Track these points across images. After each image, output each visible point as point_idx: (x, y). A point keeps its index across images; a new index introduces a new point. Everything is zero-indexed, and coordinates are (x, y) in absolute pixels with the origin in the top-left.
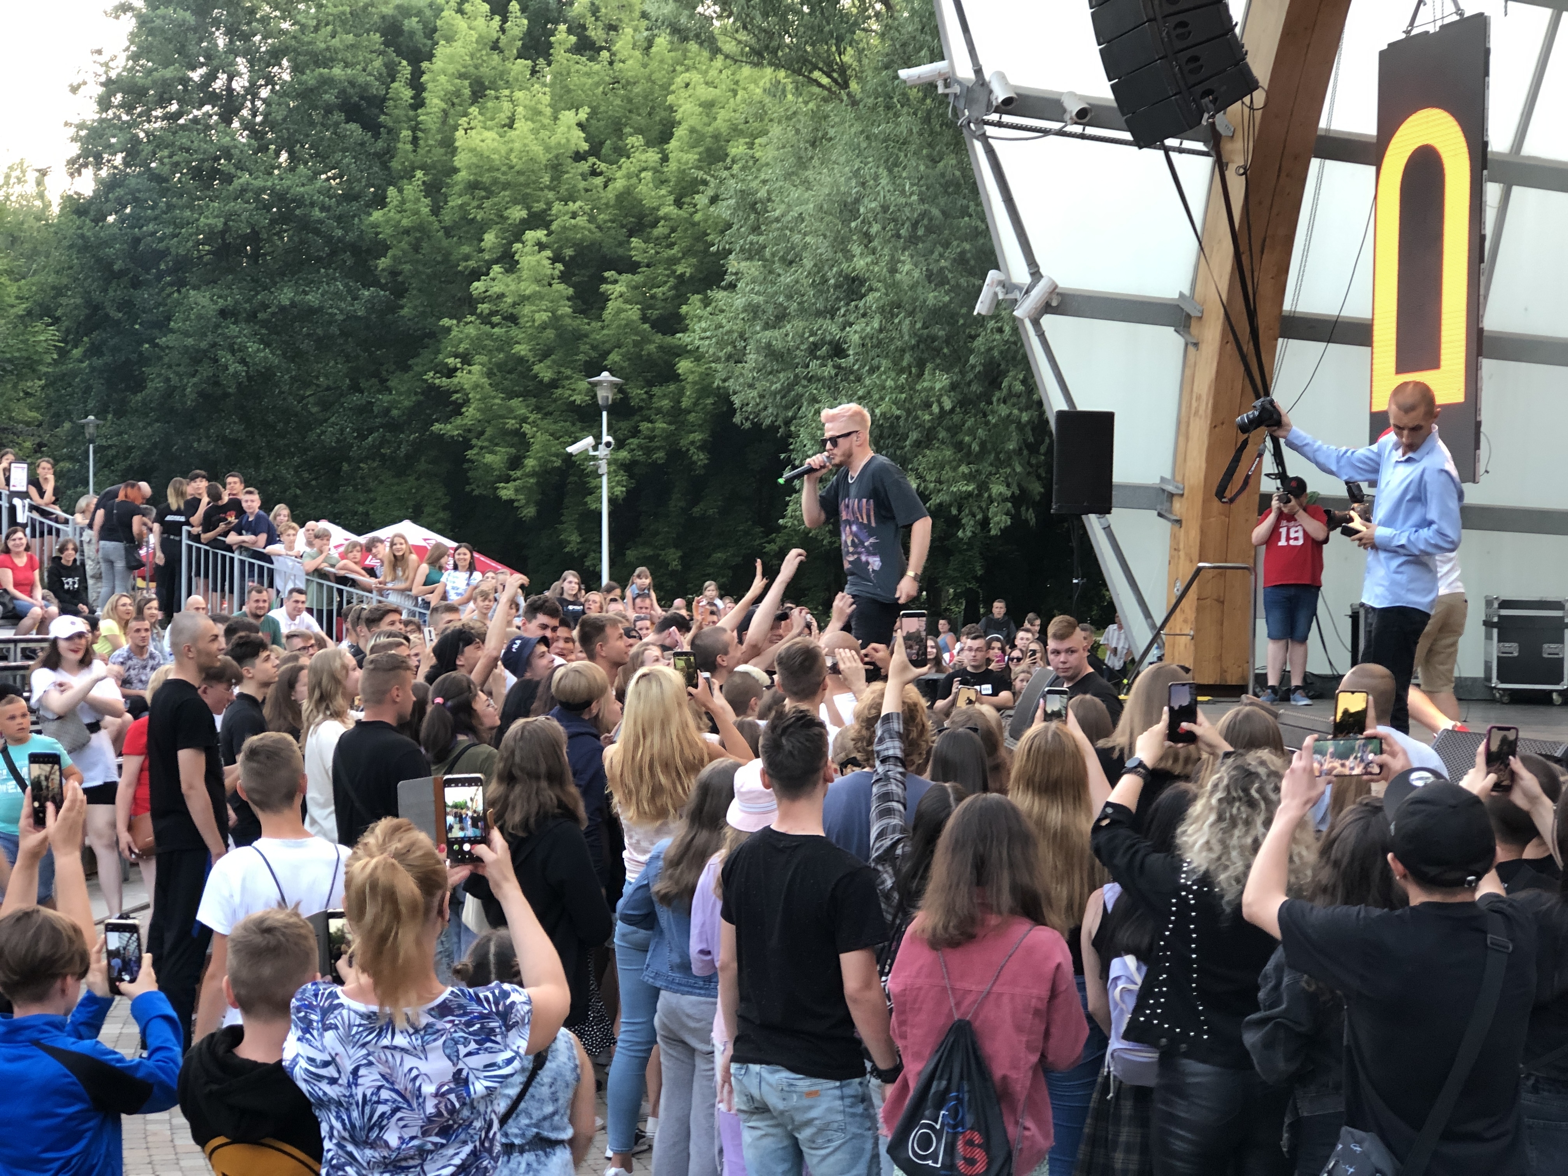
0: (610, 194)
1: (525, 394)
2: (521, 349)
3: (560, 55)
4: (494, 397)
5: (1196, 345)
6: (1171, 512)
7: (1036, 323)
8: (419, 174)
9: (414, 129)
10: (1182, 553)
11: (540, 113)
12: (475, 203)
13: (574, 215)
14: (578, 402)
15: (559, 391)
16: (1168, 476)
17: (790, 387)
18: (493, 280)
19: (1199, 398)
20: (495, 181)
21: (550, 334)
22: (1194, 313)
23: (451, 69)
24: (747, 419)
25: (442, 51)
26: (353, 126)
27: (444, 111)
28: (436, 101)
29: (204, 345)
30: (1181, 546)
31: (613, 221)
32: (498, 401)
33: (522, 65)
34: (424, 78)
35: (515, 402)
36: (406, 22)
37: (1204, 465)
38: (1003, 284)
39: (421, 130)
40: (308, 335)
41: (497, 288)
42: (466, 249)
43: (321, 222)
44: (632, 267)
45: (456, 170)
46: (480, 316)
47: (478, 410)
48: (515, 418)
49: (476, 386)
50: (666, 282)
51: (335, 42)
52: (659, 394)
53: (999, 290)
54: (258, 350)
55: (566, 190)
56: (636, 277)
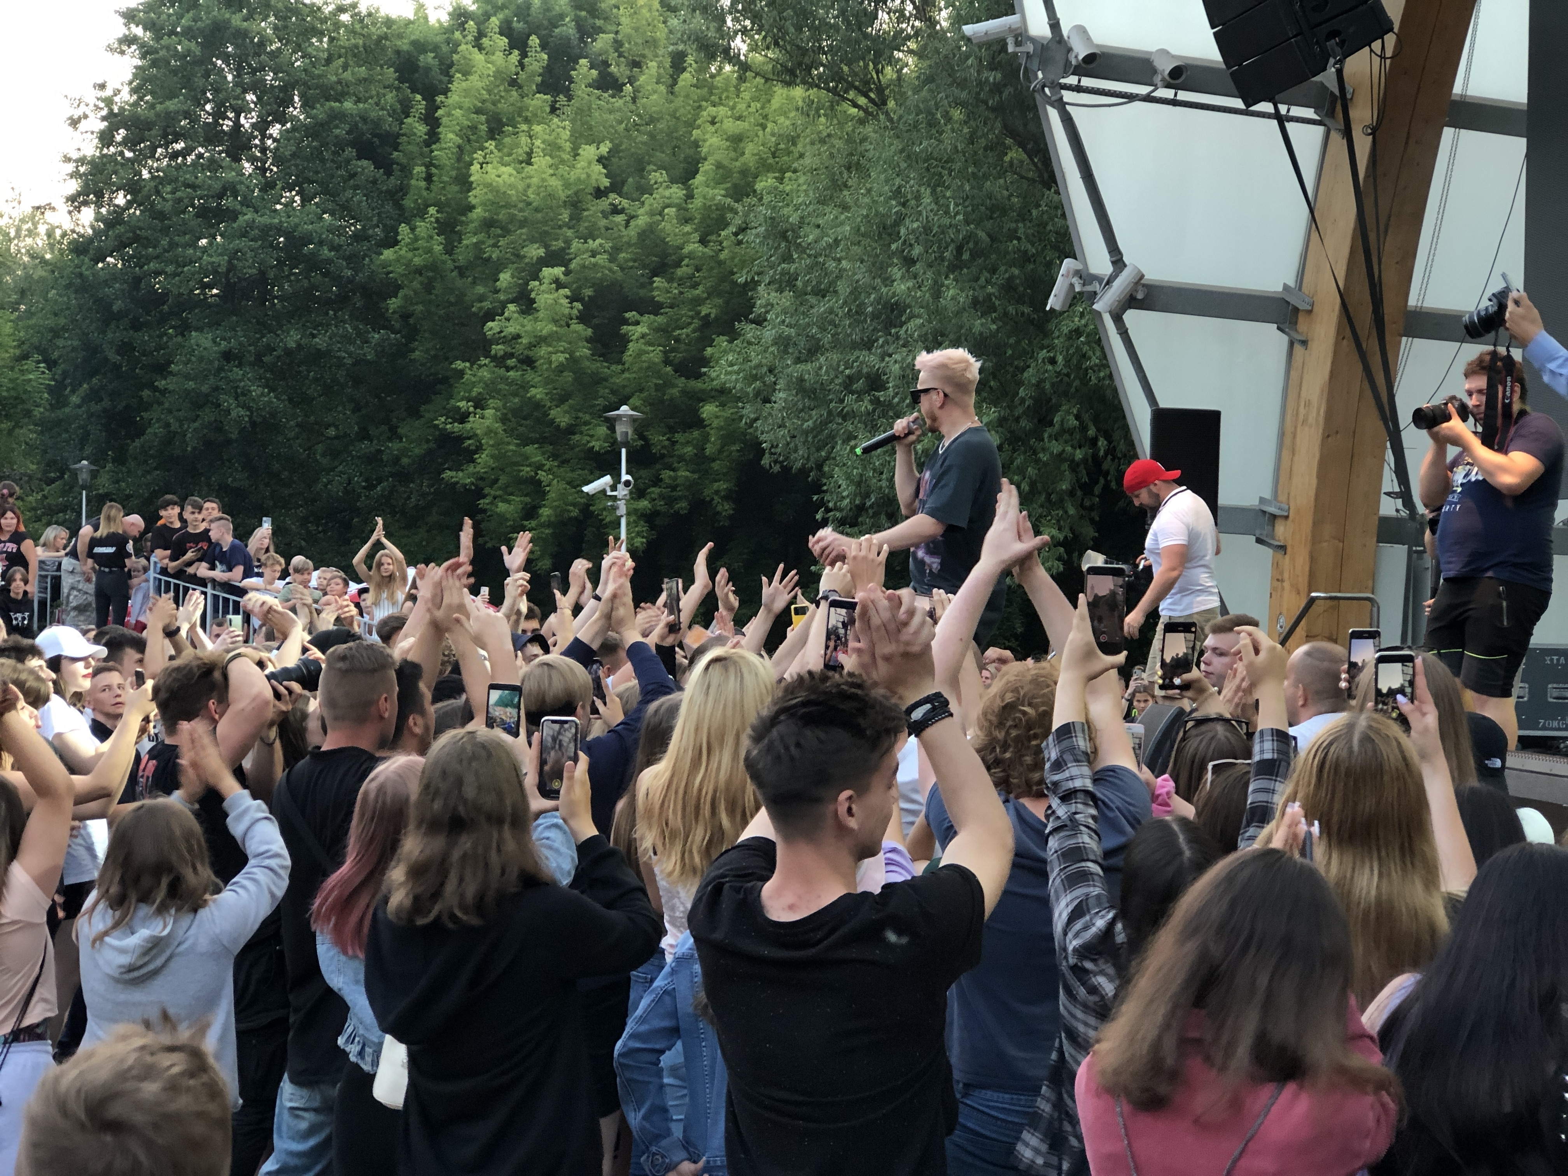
0: (632, 233)
1: (541, 441)
2: (537, 393)
3: (581, 90)
4: (509, 443)
5: (1304, 343)
6: (1273, 538)
7: (1118, 319)
8: (432, 210)
9: (428, 166)
10: (1286, 584)
11: (560, 148)
12: (491, 242)
13: (594, 254)
14: (597, 448)
15: (577, 437)
16: (1267, 495)
17: (825, 423)
18: (508, 319)
19: (1308, 404)
20: (512, 219)
21: (568, 376)
22: (1302, 306)
23: (467, 102)
24: (776, 462)
25: (458, 85)
26: (365, 163)
27: (459, 147)
28: (451, 136)
29: (205, 389)
30: (1286, 575)
31: (635, 261)
32: (512, 447)
33: (541, 101)
34: (440, 112)
35: (530, 449)
36: (422, 57)
37: (1314, 481)
38: (1078, 273)
39: (436, 167)
40: (316, 380)
41: (512, 329)
42: (480, 289)
43: (329, 261)
44: (655, 308)
45: (471, 208)
46: (494, 358)
47: (492, 456)
48: (529, 465)
49: (489, 431)
50: (690, 324)
51: (347, 75)
52: (682, 440)
53: (1076, 281)
54: (262, 394)
55: (586, 228)
56: (660, 319)
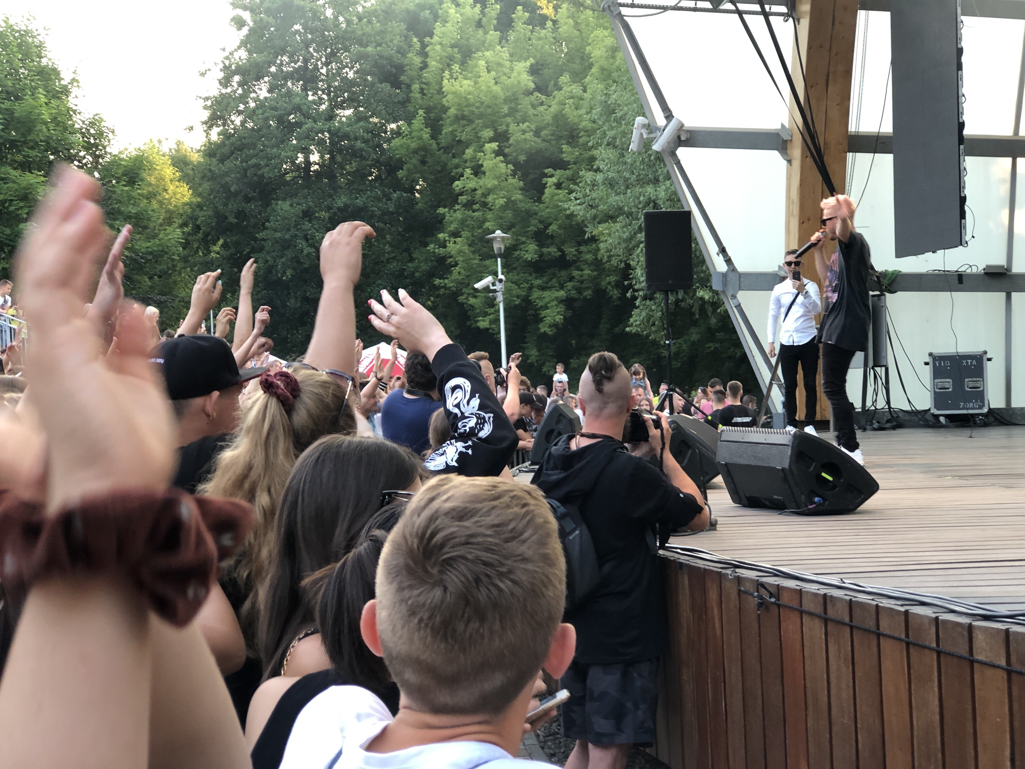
0: (548, 118)
3: (519, 26)
4: (474, 259)
5: (791, 163)
7: (673, 154)
8: (421, 112)
9: (421, 83)
12: (461, 129)
18: (467, 179)
19: (793, 203)
20: (472, 113)
22: (789, 138)
23: (445, 41)
25: (438, 29)
26: (384, 85)
27: (441, 69)
28: (434, 63)
31: (552, 135)
32: (476, 261)
33: (495, 35)
34: (428, 49)
36: (422, 14)
38: (646, 126)
41: (471, 185)
44: (561, 165)
45: (446, 108)
46: (463, 205)
49: (460, 252)
51: (368, 29)
53: (644, 131)
55: (521, 116)
56: (567, 172)
